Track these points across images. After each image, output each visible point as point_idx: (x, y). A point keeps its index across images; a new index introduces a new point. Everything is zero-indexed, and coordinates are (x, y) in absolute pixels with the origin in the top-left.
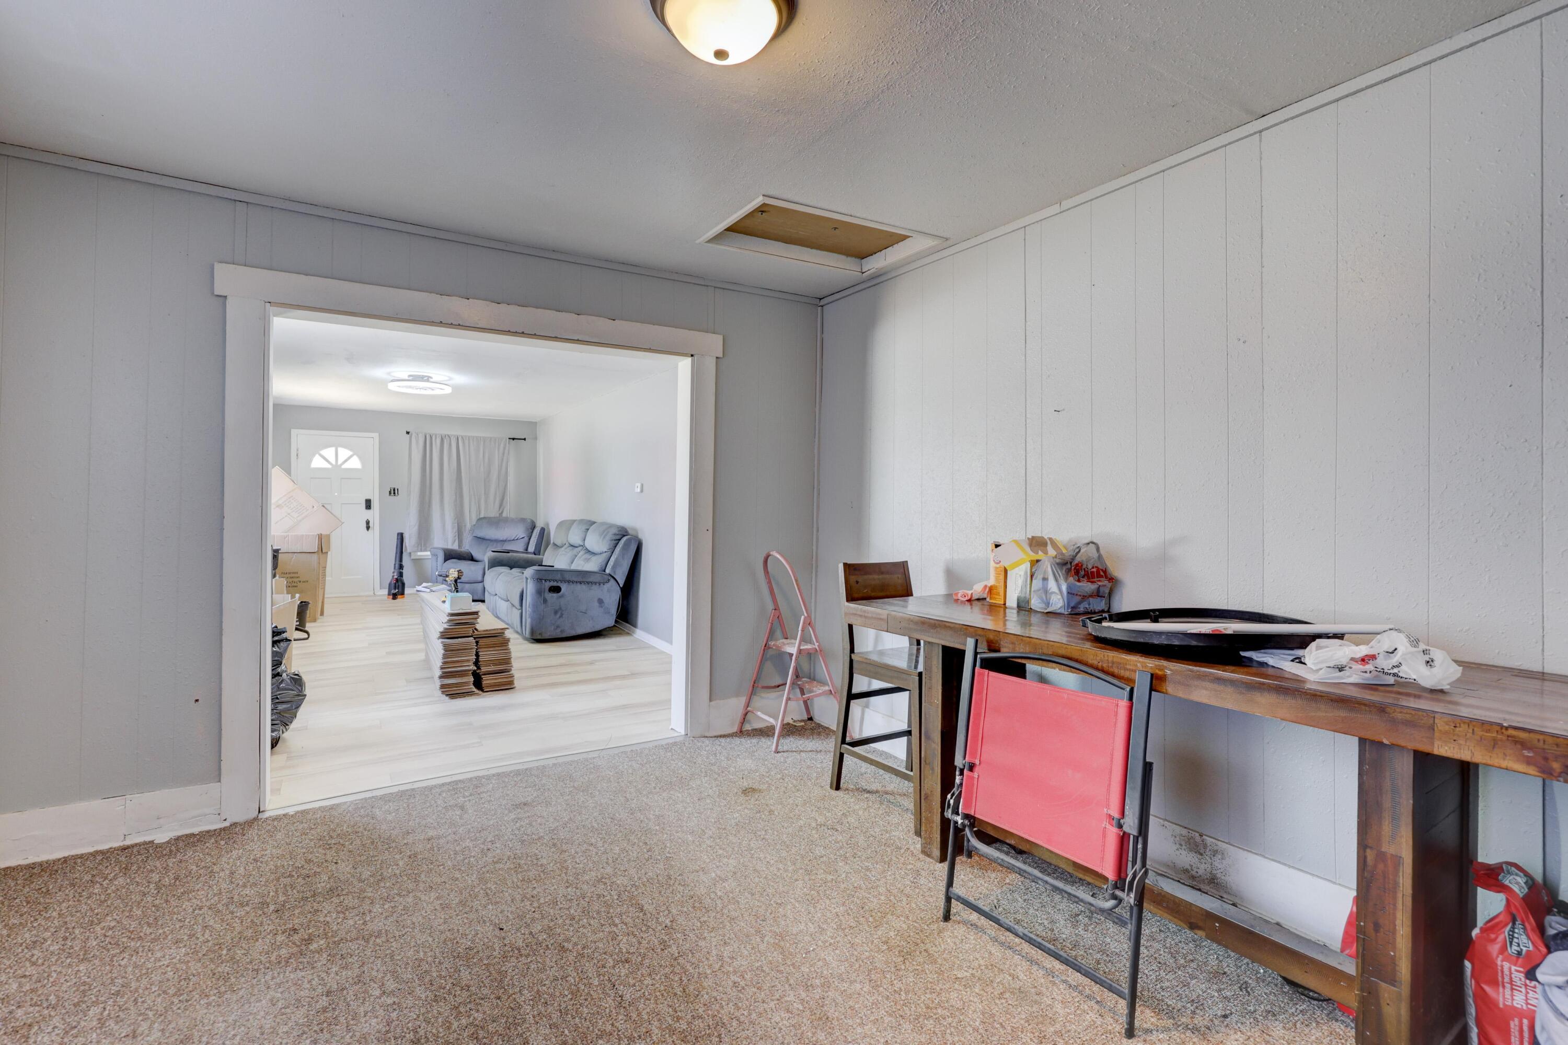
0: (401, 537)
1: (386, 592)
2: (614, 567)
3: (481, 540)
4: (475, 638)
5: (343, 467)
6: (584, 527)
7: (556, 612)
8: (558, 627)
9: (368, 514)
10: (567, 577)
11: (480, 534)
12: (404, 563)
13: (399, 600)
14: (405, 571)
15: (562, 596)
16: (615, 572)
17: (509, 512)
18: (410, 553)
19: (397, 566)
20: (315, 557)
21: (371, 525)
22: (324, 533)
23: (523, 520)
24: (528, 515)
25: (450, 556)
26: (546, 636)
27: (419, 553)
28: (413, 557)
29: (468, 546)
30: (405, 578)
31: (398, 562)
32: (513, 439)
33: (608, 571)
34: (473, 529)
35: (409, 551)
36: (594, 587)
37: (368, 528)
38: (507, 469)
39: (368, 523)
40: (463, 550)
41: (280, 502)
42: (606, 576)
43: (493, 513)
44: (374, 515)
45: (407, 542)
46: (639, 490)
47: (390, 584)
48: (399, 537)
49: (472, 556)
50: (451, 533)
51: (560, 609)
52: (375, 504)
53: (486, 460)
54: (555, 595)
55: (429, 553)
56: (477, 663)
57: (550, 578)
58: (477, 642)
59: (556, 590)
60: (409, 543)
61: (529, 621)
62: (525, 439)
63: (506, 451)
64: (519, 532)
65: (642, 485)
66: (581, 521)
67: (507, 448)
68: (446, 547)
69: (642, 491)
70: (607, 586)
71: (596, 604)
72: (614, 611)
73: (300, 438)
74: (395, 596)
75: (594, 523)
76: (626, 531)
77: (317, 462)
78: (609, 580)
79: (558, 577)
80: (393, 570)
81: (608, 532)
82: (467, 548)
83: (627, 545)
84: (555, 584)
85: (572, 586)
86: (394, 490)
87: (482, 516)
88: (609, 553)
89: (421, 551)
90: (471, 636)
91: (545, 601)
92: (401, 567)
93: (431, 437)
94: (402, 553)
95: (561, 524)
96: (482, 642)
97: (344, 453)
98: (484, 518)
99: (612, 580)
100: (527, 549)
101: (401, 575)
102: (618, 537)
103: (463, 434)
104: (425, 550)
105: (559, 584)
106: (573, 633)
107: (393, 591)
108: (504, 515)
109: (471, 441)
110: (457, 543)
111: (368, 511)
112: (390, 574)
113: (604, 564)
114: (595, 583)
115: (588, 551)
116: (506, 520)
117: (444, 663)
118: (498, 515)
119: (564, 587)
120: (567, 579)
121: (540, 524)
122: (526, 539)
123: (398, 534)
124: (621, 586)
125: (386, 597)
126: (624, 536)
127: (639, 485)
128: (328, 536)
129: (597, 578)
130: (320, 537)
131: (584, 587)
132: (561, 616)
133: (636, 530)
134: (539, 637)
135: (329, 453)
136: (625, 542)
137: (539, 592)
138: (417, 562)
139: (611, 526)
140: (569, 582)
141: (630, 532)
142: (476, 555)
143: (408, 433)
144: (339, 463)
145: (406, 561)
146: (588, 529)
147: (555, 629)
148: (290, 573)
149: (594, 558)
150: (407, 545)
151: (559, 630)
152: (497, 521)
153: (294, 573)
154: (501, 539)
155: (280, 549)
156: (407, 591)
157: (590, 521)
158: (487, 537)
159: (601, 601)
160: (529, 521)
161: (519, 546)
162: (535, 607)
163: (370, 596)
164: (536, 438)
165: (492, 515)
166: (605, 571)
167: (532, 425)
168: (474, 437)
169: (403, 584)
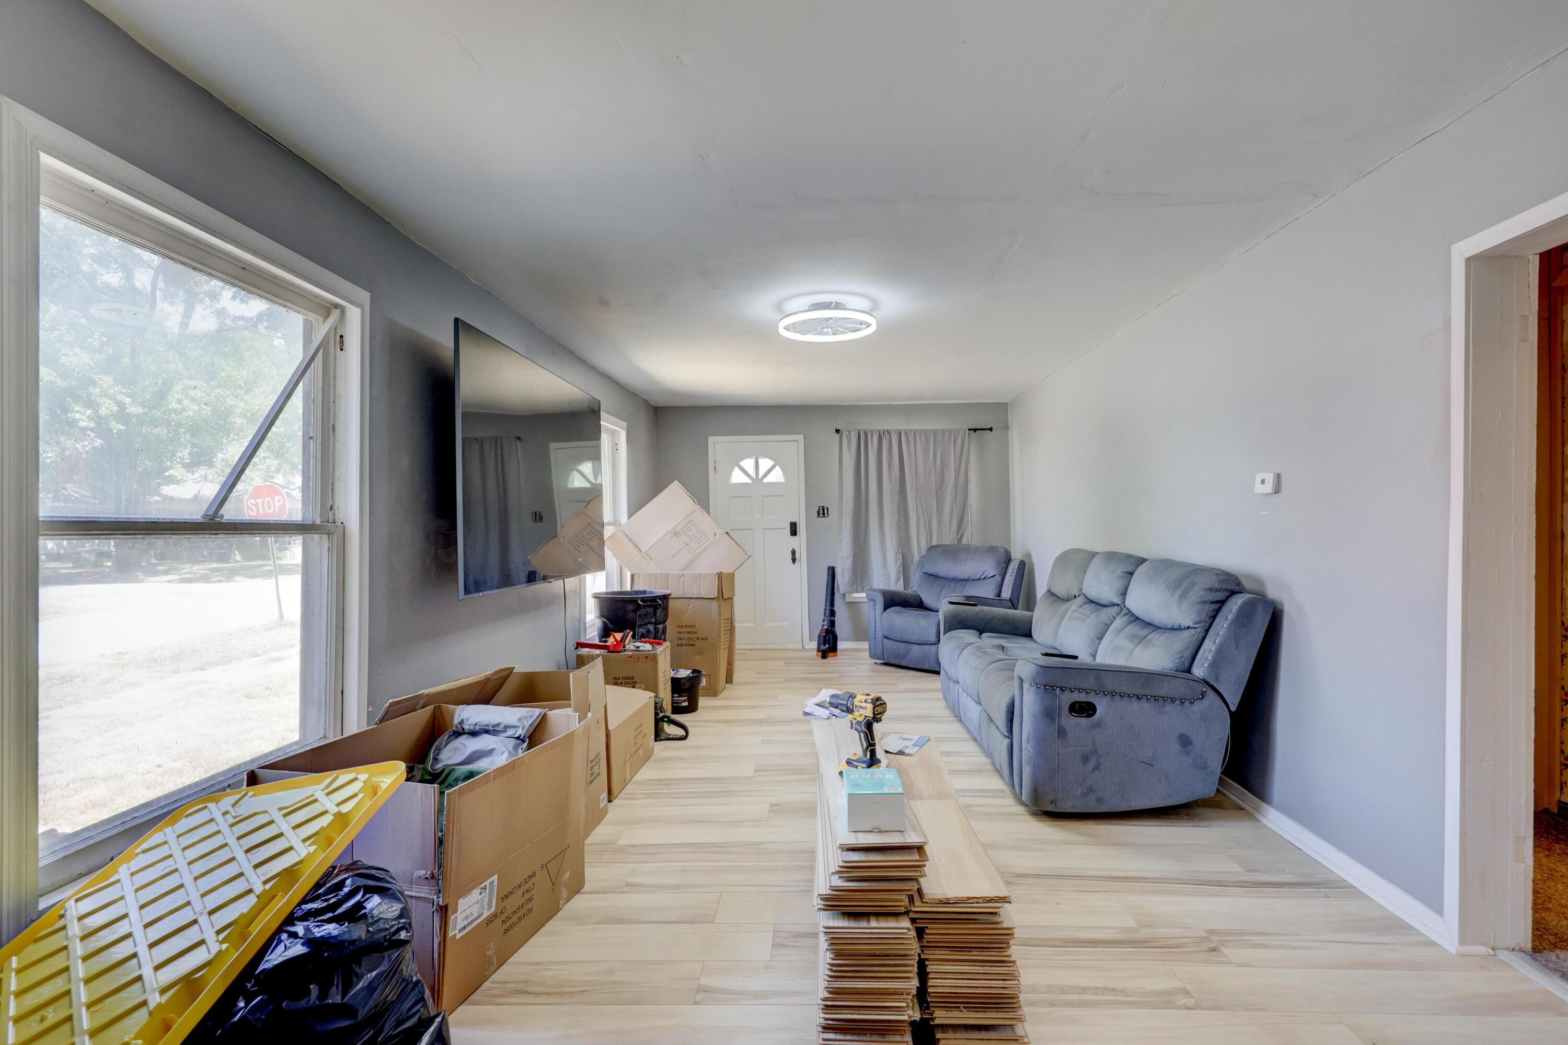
0: (832, 572)
1: (814, 645)
2: (1215, 665)
3: (933, 577)
4: (913, 921)
5: (765, 480)
6: (1121, 569)
7: (1085, 759)
8: (1090, 790)
9: (794, 542)
10: (1110, 683)
11: (932, 570)
12: (836, 608)
13: (830, 660)
14: (837, 619)
15: (1098, 725)
16: (1217, 678)
17: (971, 537)
18: (844, 595)
19: (827, 612)
20: (715, 603)
21: (797, 556)
22: (725, 571)
23: (992, 550)
24: (997, 541)
25: (893, 601)
26: (1068, 808)
27: (855, 595)
28: (847, 600)
29: (917, 587)
30: (838, 630)
31: (828, 607)
32: (975, 430)
33: (1199, 671)
34: (921, 563)
35: (841, 592)
36: (1169, 707)
37: (794, 560)
38: (966, 474)
39: (793, 553)
40: (909, 591)
41: (678, 529)
42: (1195, 685)
43: (948, 539)
44: (800, 543)
45: (839, 577)
46: (1269, 487)
47: (819, 636)
48: (830, 573)
49: (922, 601)
50: (893, 569)
51: (1095, 751)
52: (802, 529)
53: (938, 463)
54: (1083, 721)
55: (864, 595)
56: (922, 995)
57: (1072, 685)
58: (920, 933)
59: (1085, 709)
60: (842, 580)
61: (1027, 771)
62: (991, 429)
63: (965, 450)
64: (988, 567)
65: (1278, 477)
66: (1111, 557)
67: (966, 445)
68: (886, 588)
69: (1277, 489)
70: (1199, 707)
71: (1175, 746)
72: (1216, 760)
73: (718, 445)
74: (824, 656)
75: (1143, 560)
76: (1239, 584)
77: (737, 477)
78: (1203, 695)
79: (1090, 683)
80: (822, 617)
81: (1194, 584)
82: (914, 589)
83: (1244, 617)
84: (1082, 697)
85: (1121, 704)
86: (823, 510)
87: (934, 543)
88: (1200, 631)
89: (857, 592)
90: (907, 913)
91: (1062, 732)
92: (832, 613)
93: (866, 435)
94: (833, 594)
95: (1064, 559)
96: (932, 930)
97: (765, 464)
98: (937, 546)
99: (1211, 693)
100: (999, 595)
101: (832, 624)
102: (1220, 596)
103: (905, 428)
104: (862, 591)
105: (1091, 698)
106: (1124, 807)
107: (823, 647)
108: (964, 541)
109: (918, 437)
110: (901, 582)
111: (794, 537)
112: (820, 624)
113: (1187, 655)
114: (1173, 700)
115: (1135, 619)
116: (968, 549)
117: (836, 992)
118: (956, 543)
119: (1102, 705)
120: (1110, 688)
121: (1017, 555)
122: (998, 578)
123: (829, 568)
124: (1233, 708)
125: (815, 653)
126: (1233, 593)
127: (1270, 478)
128: (732, 576)
129: (1177, 688)
130: (720, 576)
131: (1145, 706)
132: (1097, 768)
133: (1258, 580)
134: (1050, 808)
135: (748, 464)
136: (1241, 608)
137: (1049, 714)
138: (852, 605)
139: (1196, 570)
140: (1113, 694)
141: (1246, 584)
142: (928, 600)
143: (837, 431)
144: (761, 475)
145: (839, 606)
146: (1131, 574)
147: (1085, 795)
148: (686, 626)
149: (1159, 639)
150: (840, 583)
151: (1092, 797)
152: (954, 551)
153: (691, 626)
154: (962, 578)
155: (670, 595)
156: (841, 645)
157: (1130, 556)
158: (941, 574)
159: (1185, 742)
160: (1002, 550)
161: (986, 591)
162: (1041, 742)
163: (795, 650)
164: (1007, 427)
165: (948, 543)
166: (1189, 671)
167: (1002, 409)
168: (921, 430)
169: (835, 638)
